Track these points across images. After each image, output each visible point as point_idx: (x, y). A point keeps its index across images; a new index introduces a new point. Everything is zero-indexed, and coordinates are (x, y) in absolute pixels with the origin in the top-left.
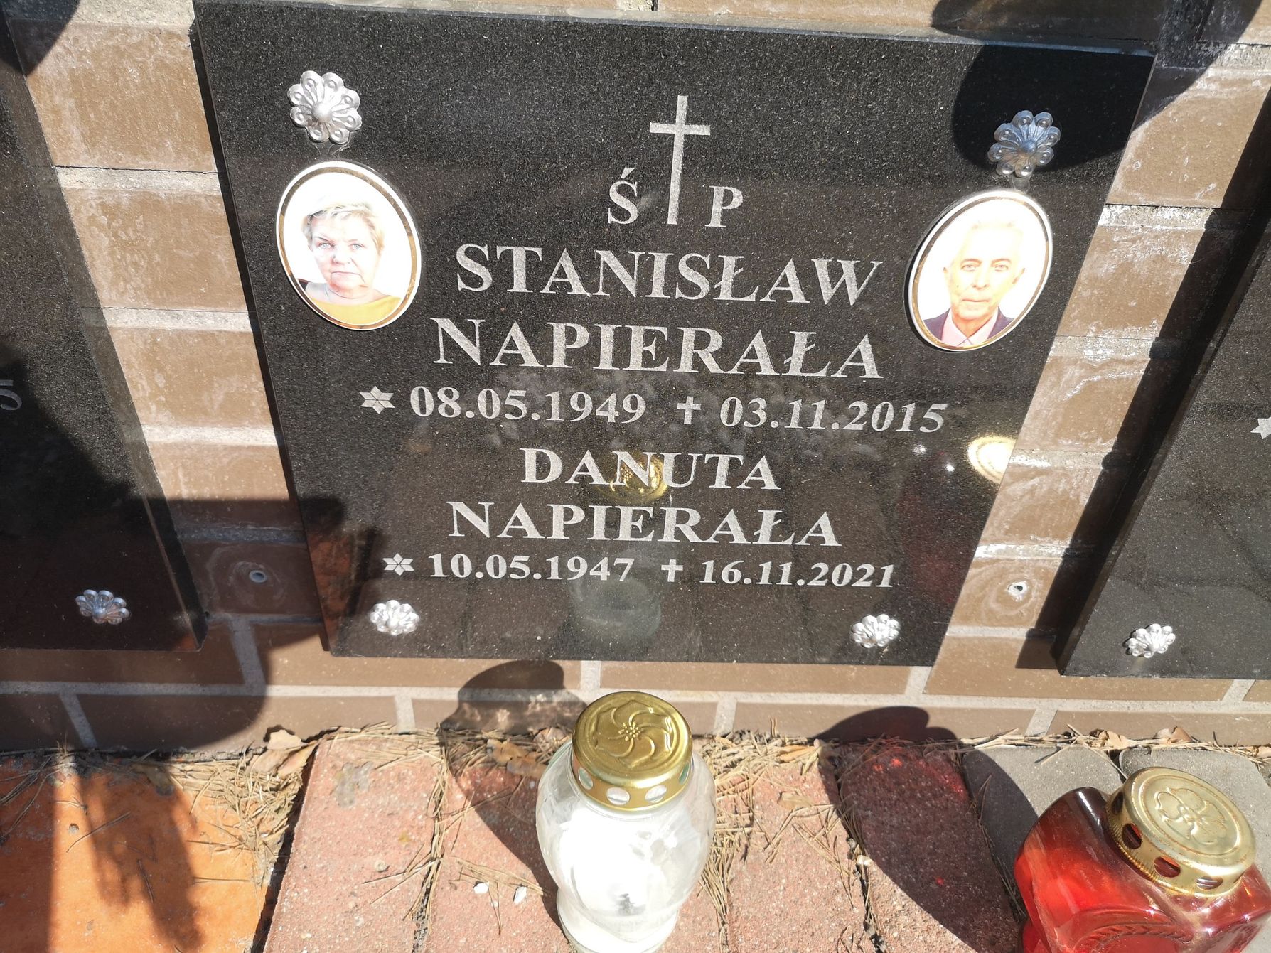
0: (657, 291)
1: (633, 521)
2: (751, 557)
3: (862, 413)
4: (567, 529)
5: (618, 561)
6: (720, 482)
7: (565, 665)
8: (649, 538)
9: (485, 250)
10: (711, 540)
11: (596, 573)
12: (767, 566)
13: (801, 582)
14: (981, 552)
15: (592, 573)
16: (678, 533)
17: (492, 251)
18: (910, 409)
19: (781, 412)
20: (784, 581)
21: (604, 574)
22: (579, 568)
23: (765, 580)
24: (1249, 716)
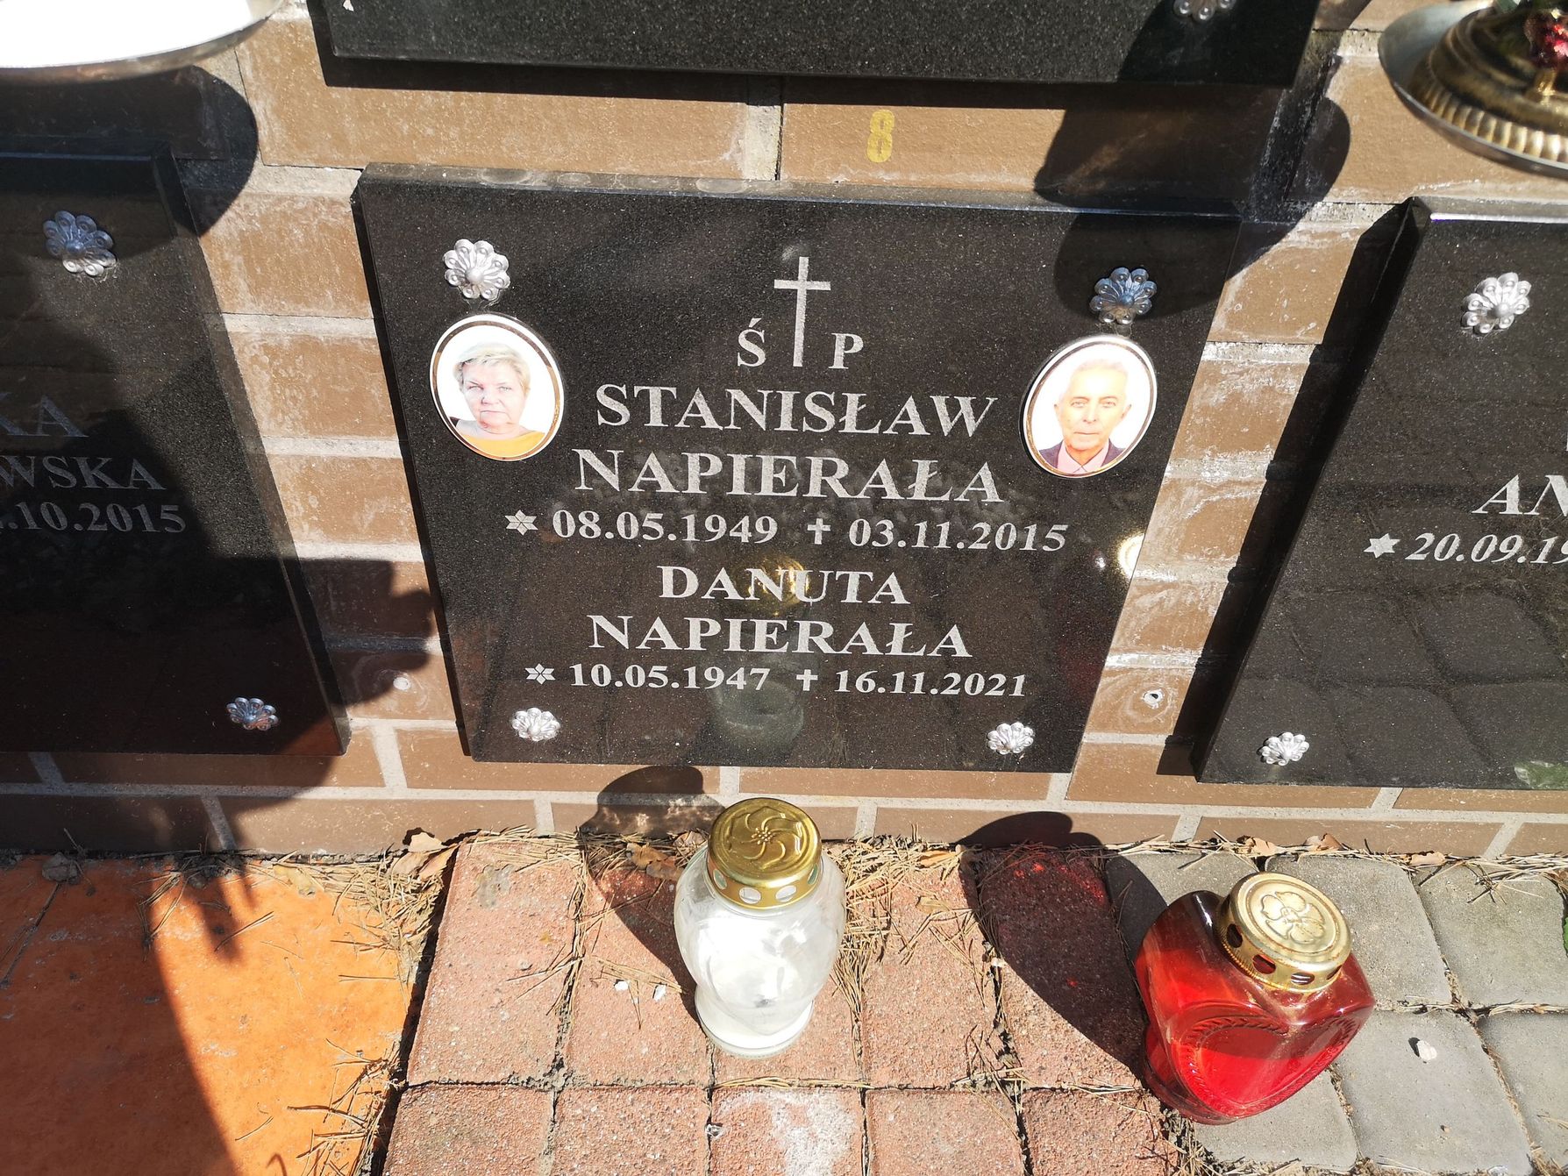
0: (786, 424)
1: (768, 633)
2: (884, 669)
3: (986, 533)
4: (704, 641)
5: (754, 671)
6: (851, 597)
7: (705, 770)
8: (784, 649)
9: (623, 390)
10: (845, 651)
11: (733, 683)
12: (900, 676)
13: (934, 691)
14: (1111, 661)
15: (729, 682)
16: (812, 644)
17: (630, 391)
18: (1032, 529)
19: (908, 533)
20: (918, 690)
21: (740, 683)
22: (716, 677)
23: (898, 689)
24: (1399, 823)
